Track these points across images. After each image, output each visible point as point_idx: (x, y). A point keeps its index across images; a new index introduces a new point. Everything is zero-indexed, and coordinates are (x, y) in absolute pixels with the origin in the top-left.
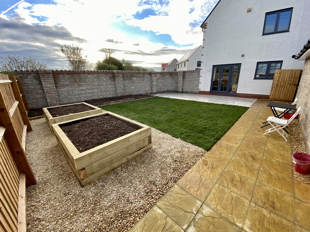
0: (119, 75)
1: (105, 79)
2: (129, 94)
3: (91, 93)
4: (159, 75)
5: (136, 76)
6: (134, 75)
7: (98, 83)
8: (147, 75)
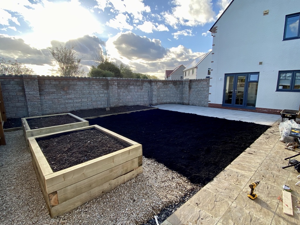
0: (113, 82)
1: (97, 87)
2: (124, 104)
3: (79, 102)
4: (161, 83)
5: (133, 85)
6: (131, 84)
7: (88, 92)
8: (146, 83)
